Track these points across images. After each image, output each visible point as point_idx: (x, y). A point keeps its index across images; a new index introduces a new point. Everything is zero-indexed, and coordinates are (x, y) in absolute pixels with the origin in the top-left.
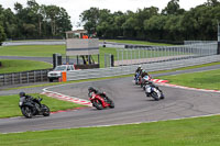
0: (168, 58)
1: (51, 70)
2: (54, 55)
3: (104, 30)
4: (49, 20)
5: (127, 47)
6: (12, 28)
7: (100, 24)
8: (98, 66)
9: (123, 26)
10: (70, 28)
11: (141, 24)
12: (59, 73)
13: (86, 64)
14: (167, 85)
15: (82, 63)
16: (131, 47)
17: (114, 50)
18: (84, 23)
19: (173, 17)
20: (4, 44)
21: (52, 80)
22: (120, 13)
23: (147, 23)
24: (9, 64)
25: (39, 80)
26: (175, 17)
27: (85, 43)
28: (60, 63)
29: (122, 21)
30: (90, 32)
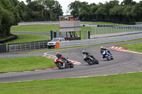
0: (125, 33)
1: (49, 41)
2: (51, 32)
3: (84, 15)
4: (48, 9)
5: (98, 26)
6: (24, 14)
7: (81, 11)
8: (79, 39)
9: (96, 13)
10: (61, 14)
11: (107, 11)
12: (54, 43)
13: (72, 37)
14: (125, 51)
15: (69, 37)
16: (101, 26)
17: (90, 28)
18: (71, 11)
19: (128, 7)
20: (19, 24)
21: (50, 47)
22: (94, 4)
23: (112, 11)
24: (23, 37)
25: (41, 47)
26: (130, 7)
27: (72, 23)
28: (55, 37)
29: (96, 9)
30: (75, 17)
